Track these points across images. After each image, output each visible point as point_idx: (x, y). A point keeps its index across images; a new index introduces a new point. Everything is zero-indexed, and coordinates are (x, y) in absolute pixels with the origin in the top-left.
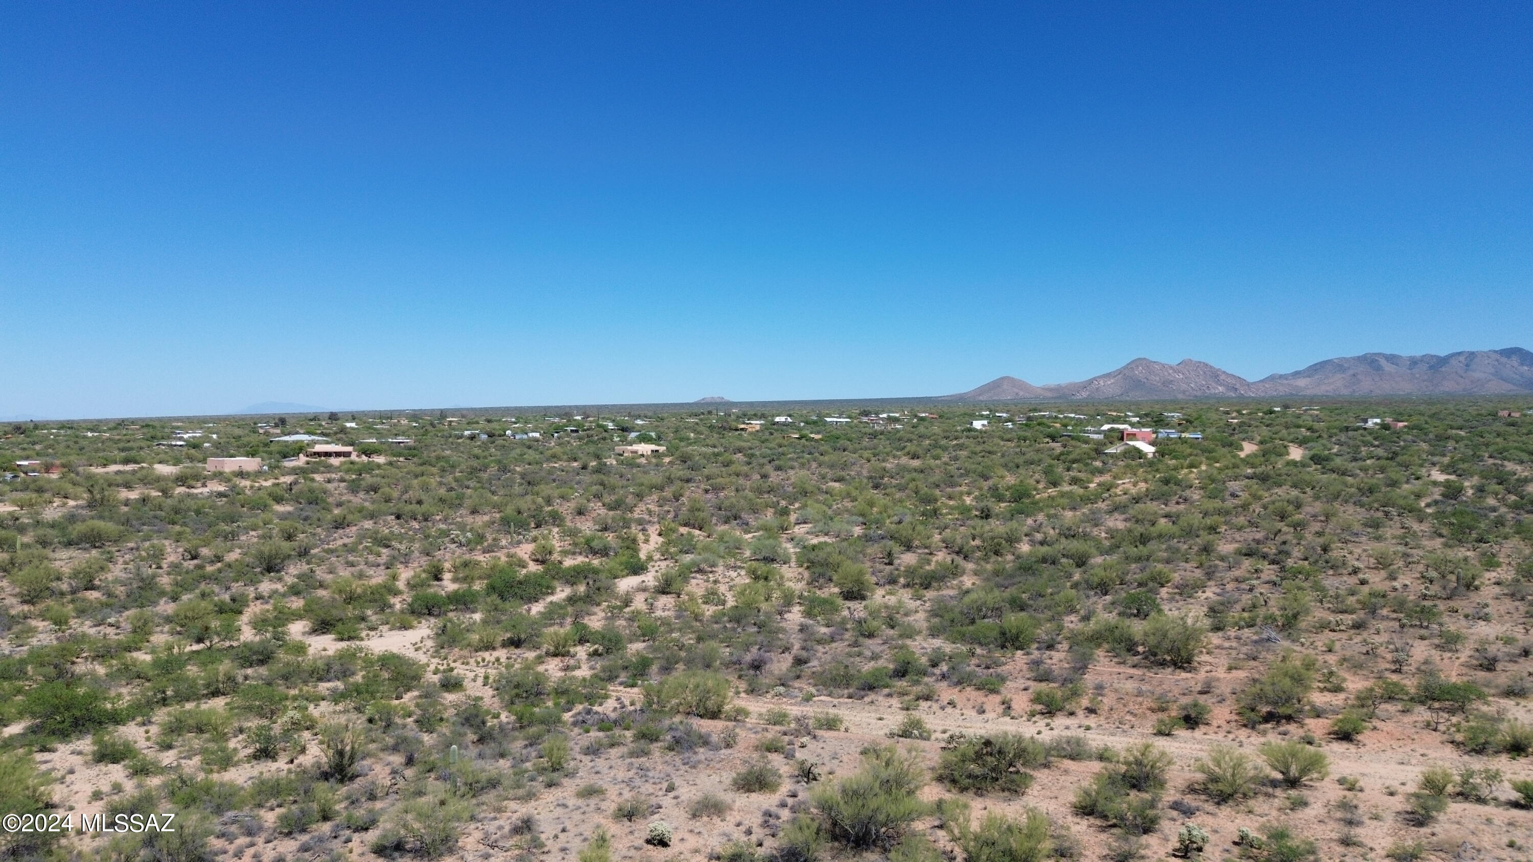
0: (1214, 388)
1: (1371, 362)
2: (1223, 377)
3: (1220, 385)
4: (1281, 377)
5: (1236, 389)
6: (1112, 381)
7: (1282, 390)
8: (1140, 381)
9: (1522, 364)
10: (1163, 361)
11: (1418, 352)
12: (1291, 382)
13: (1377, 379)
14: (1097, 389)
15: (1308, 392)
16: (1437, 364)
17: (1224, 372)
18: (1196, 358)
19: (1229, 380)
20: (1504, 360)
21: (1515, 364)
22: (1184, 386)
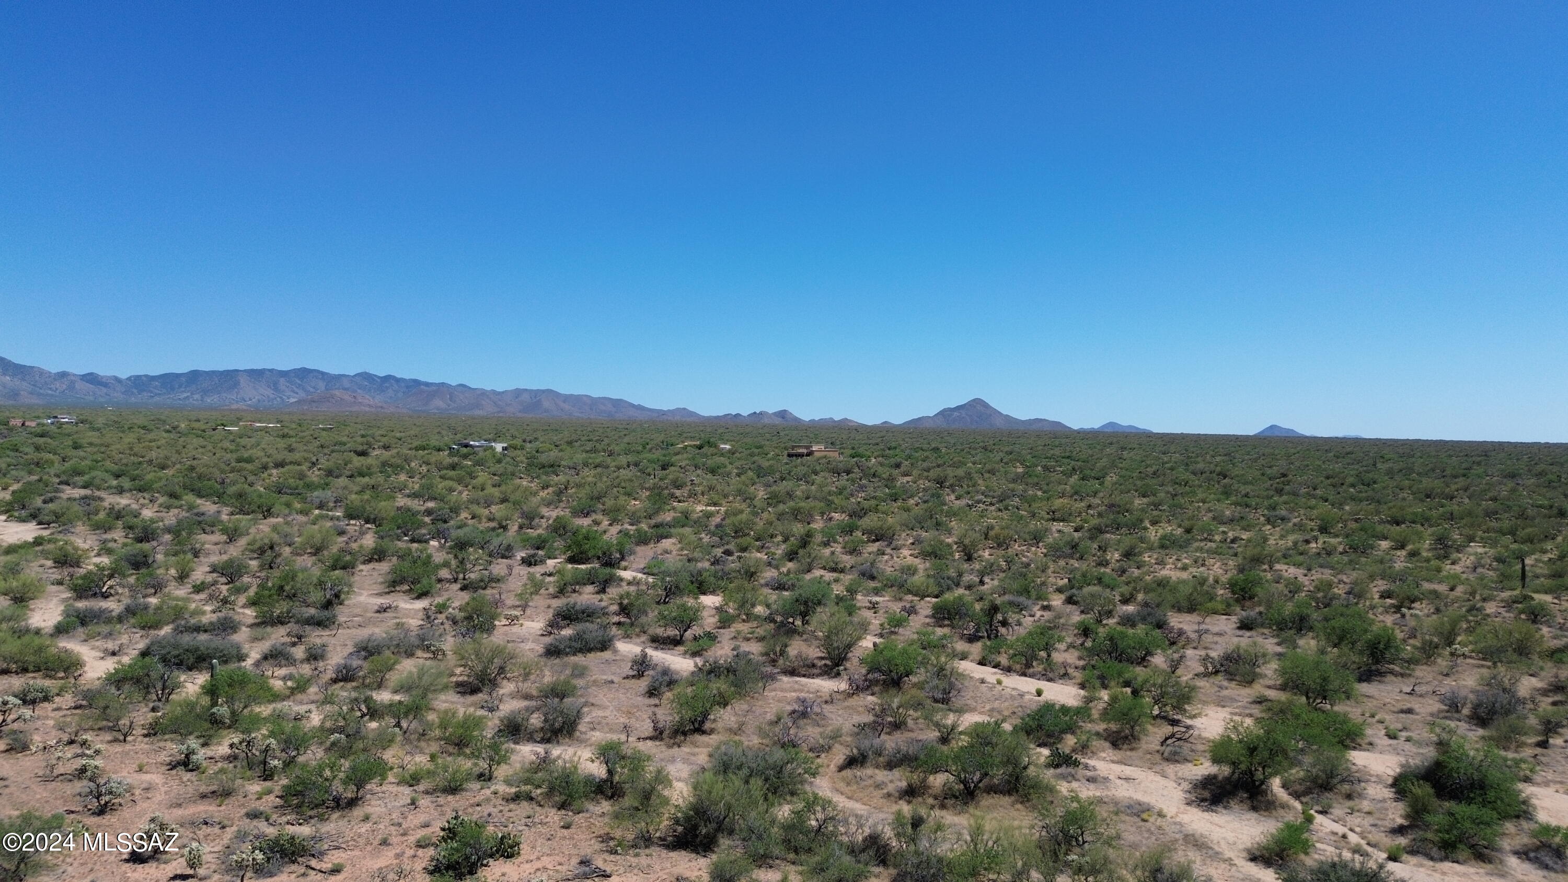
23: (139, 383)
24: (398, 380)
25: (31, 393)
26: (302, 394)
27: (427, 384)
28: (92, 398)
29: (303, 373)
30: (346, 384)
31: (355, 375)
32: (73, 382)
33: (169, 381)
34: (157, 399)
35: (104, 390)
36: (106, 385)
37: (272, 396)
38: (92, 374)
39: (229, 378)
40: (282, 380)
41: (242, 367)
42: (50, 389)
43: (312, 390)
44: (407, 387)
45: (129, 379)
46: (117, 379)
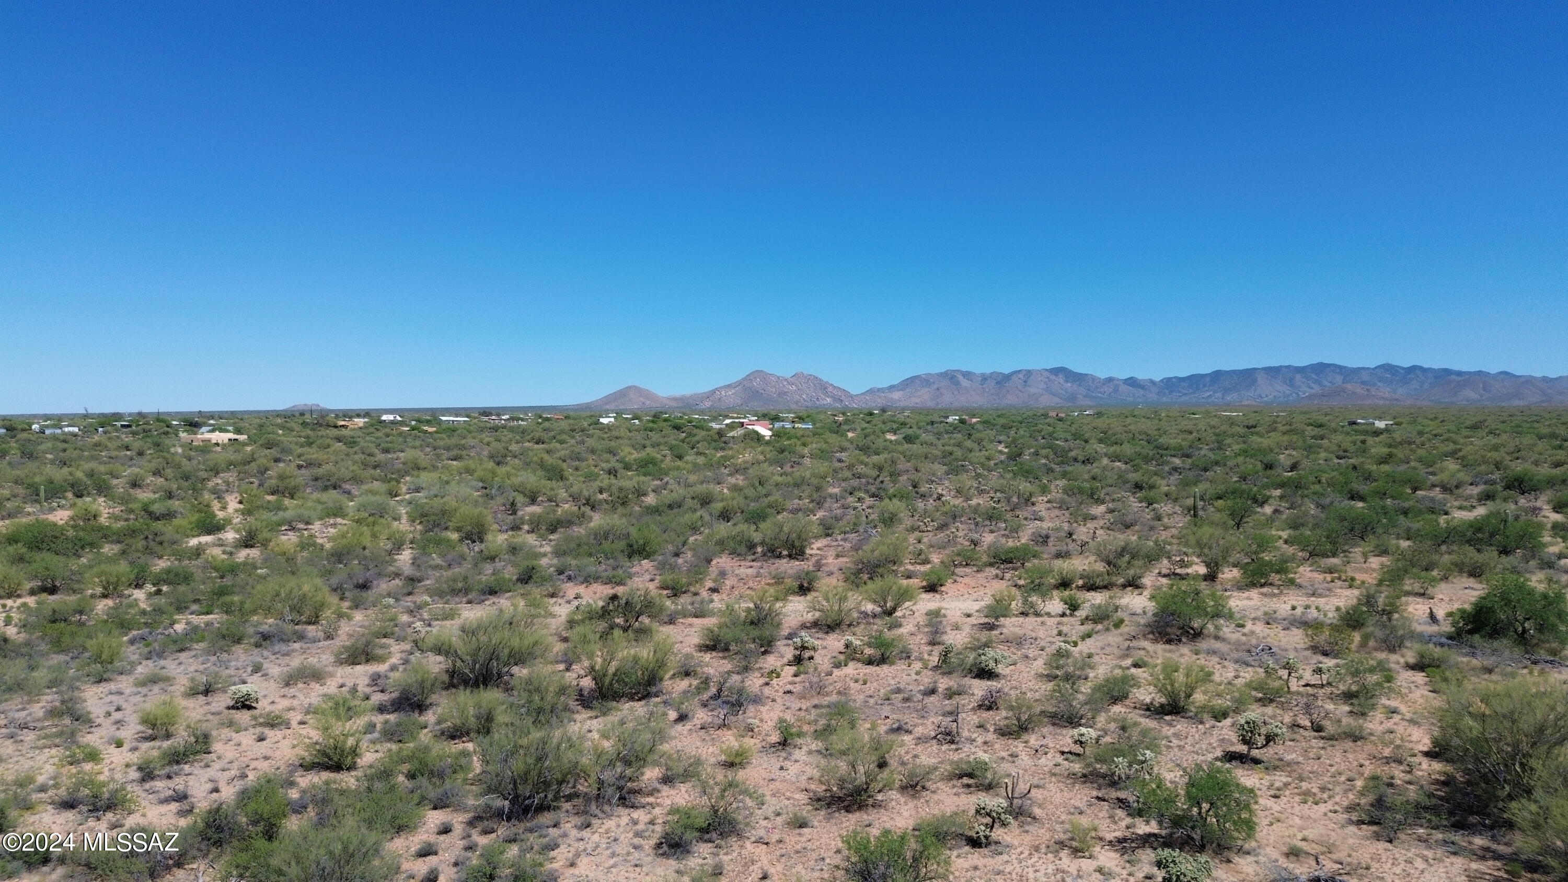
0: (823, 399)
1: (951, 377)
2: (830, 389)
3: (828, 397)
4: (879, 390)
5: (842, 401)
6: (732, 391)
7: (881, 402)
8: (757, 391)
9: (1067, 381)
10: (778, 374)
11: (988, 370)
12: (889, 395)
13: (956, 393)
14: (718, 399)
15: (902, 404)
16: (1003, 380)
17: (831, 385)
18: (806, 372)
19: (835, 392)
20: (1053, 377)
21: (1061, 381)
22: (796, 396)
23: (1170, 384)
24: (1424, 370)
25: (1085, 396)
26: (1317, 389)
27: (1459, 373)
28: (1131, 399)
29: (1320, 368)
30: (1365, 377)
31: (1376, 368)
32: (1118, 386)
33: (1195, 381)
34: (1184, 398)
35: (1142, 392)
36: (1143, 387)
37: (1287, 392)
38: (1132, 378)
39: (1247, 377)
40: (1298, 376)
41: (1260, 367)
42: (1100, 392)
43: (1328, 384)
44: (1435, 377)
45: (1162, 381)
46: (1152, 382)
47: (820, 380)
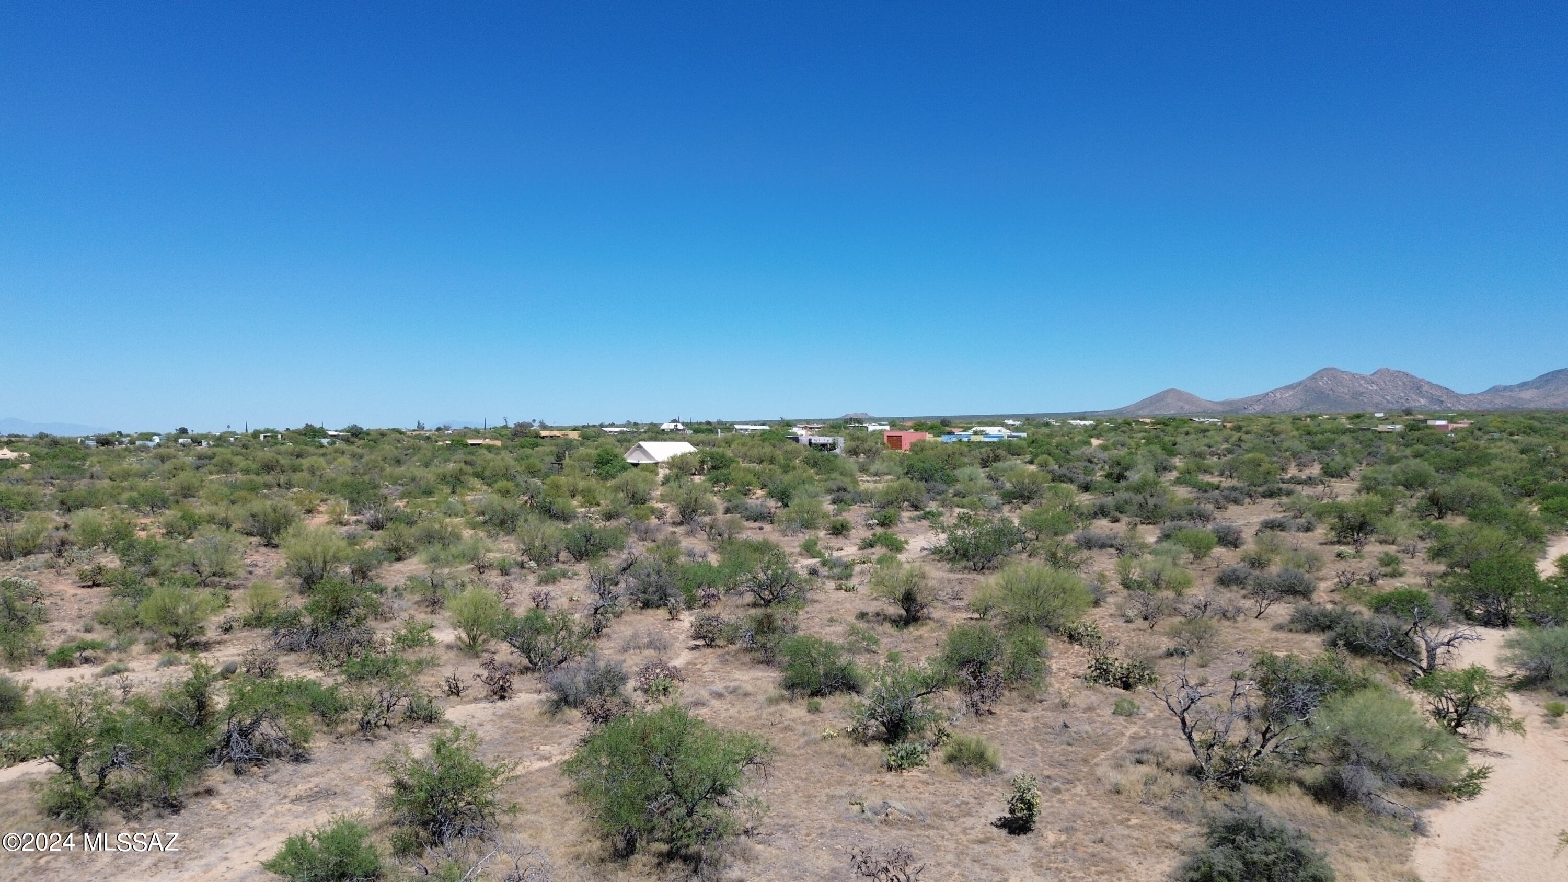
0: (1414, 401)
2: (1426, 388)
3: (1422, 397)
4: (1505, 388)
5: (1442, 402)
6: (1291, 393)
7: (1500, 402)
8: (1322, 393)
10: (1353, 371)
12: (1513, 394)
14: (1273, 402)
15: (1532, 406)
17: (1429, 383)
18: (1394, 367)
19: (1434, 392)
22: (1377, 398)
47: (1412, 377)
